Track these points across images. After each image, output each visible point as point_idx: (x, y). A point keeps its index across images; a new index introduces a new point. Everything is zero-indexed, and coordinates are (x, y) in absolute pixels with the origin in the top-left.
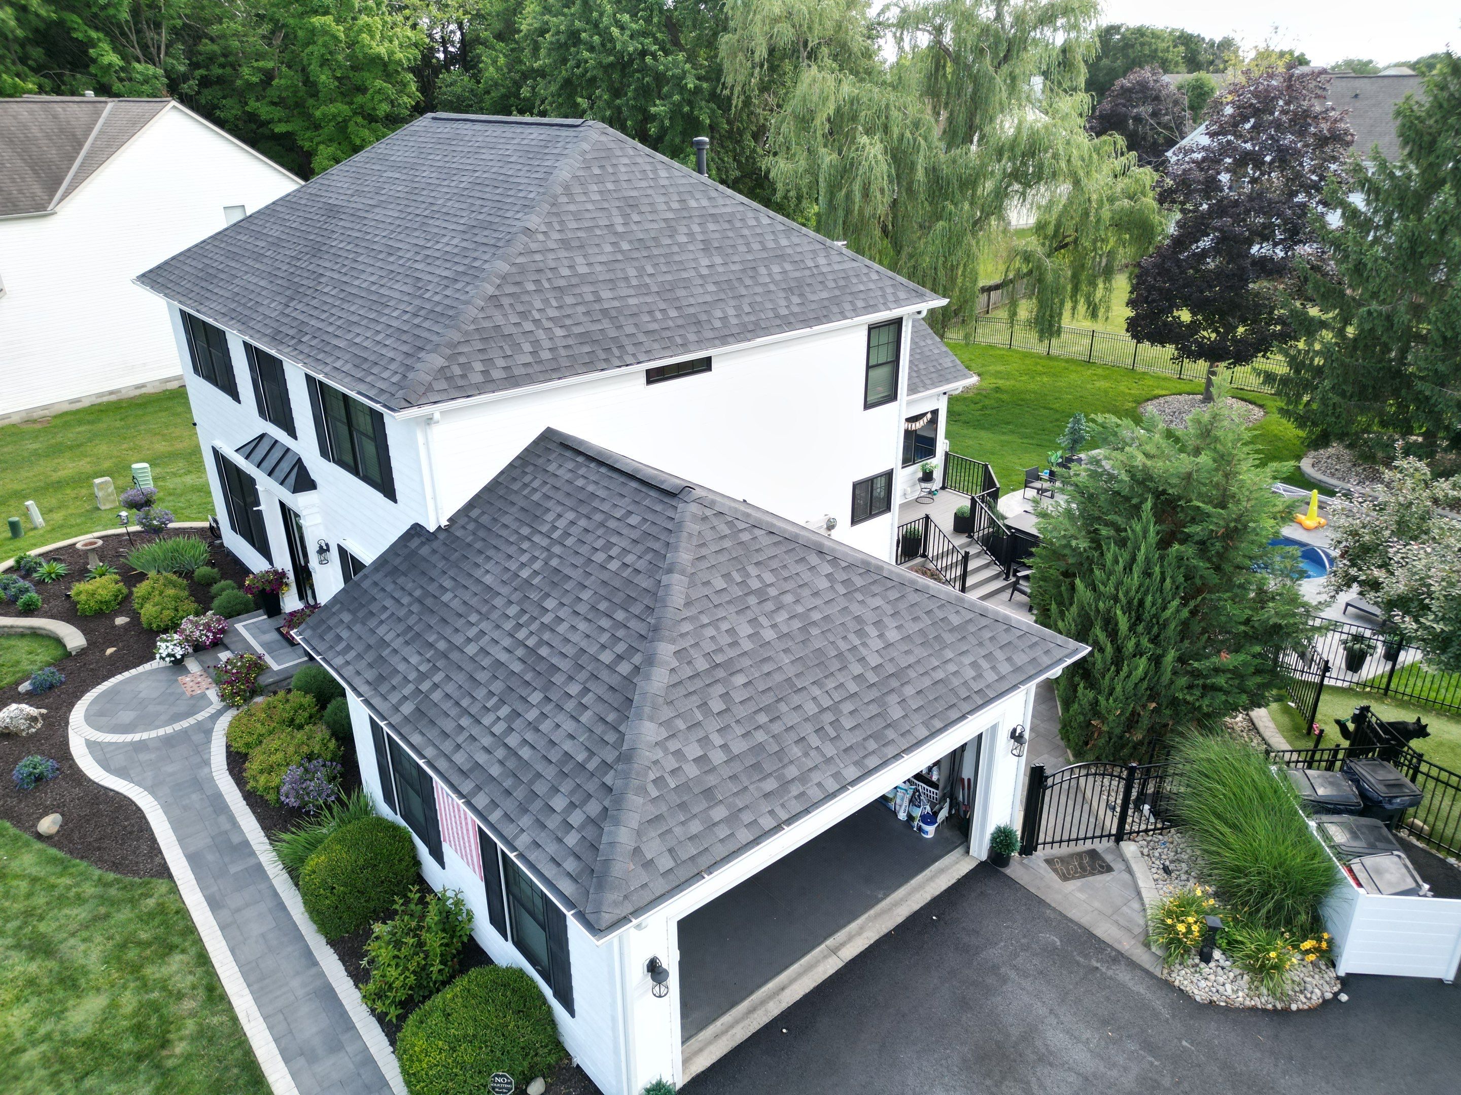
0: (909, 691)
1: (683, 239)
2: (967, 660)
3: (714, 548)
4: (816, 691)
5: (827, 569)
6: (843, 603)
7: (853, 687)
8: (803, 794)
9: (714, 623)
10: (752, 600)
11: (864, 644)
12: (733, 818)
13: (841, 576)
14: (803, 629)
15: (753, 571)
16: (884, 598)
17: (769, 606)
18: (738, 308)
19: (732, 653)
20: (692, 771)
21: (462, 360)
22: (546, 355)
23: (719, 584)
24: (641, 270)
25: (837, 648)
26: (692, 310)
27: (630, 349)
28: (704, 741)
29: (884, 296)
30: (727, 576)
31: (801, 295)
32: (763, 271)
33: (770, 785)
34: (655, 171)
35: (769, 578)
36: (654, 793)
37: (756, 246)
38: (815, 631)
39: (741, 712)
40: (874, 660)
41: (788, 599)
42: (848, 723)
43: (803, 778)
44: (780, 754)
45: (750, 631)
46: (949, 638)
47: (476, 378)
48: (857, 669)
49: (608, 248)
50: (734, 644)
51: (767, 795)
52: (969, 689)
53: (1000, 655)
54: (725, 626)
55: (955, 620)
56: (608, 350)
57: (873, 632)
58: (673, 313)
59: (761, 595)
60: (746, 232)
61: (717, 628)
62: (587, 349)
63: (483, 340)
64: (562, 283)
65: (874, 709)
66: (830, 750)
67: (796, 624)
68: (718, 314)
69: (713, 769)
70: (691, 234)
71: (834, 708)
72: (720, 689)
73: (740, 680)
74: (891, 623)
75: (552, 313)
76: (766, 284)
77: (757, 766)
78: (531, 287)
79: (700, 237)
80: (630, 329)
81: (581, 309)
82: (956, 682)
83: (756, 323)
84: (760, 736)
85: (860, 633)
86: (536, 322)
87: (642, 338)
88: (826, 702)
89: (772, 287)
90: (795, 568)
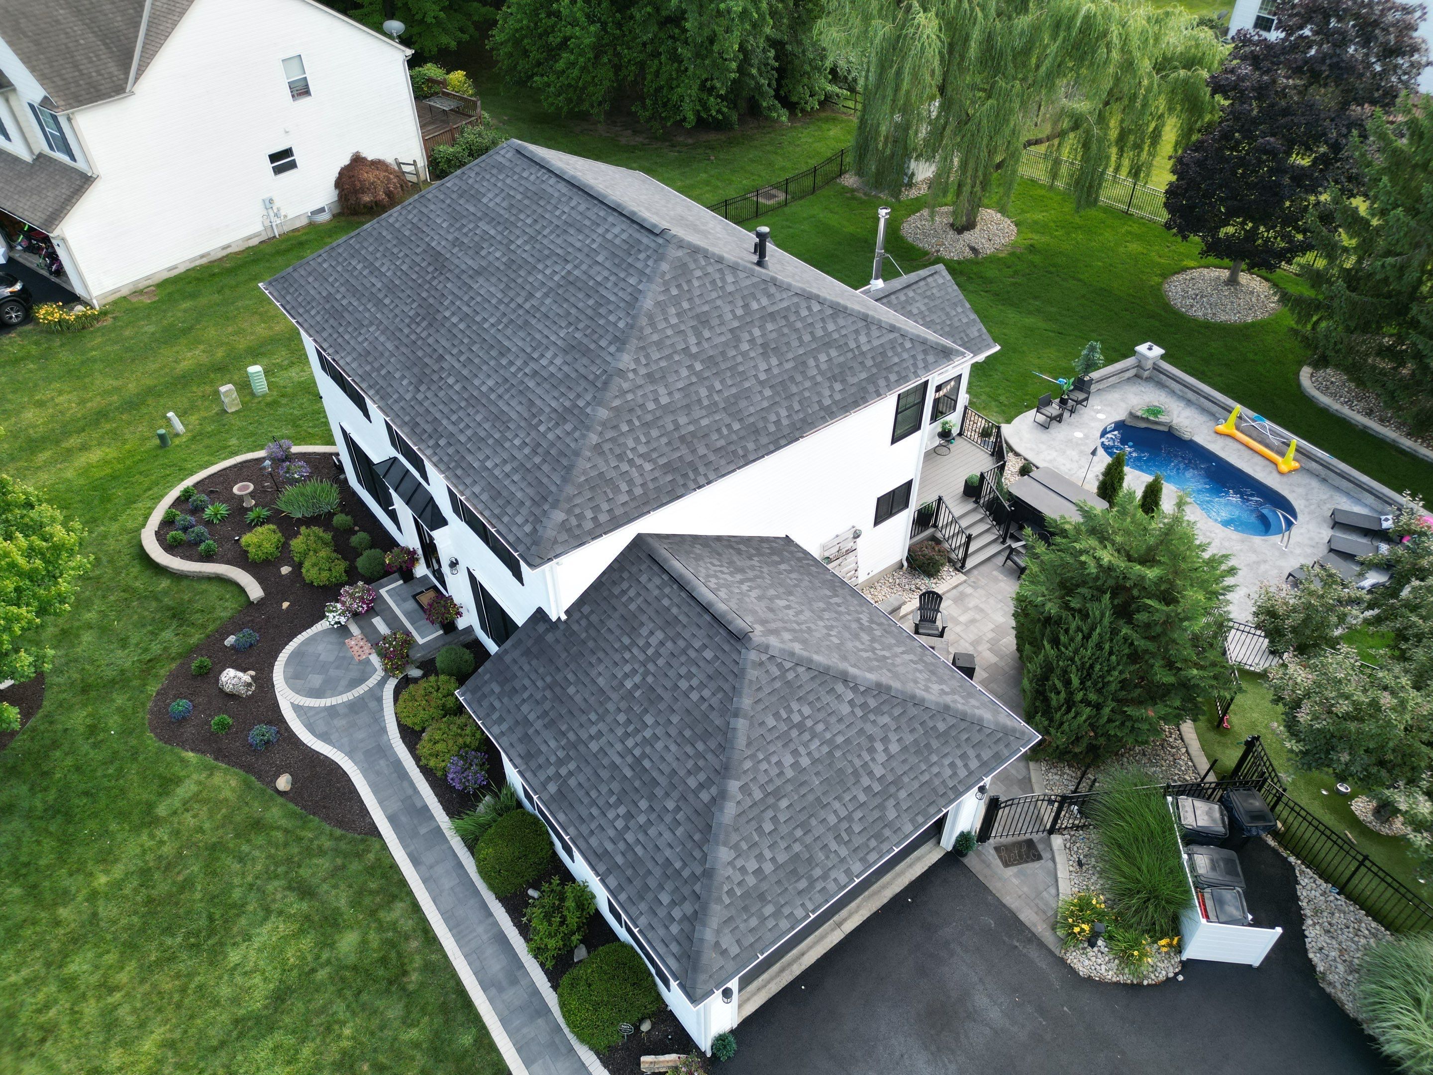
0: (903, 794)
1: (745, 347)
2: (946, 762)
3: (767, 690)
4: (837, 805)
5: (850, 695)
6: (859, 724)
7: (862, 798)
8: (824, 888)
9: (767, 759)
10: (794, 733)
11: (873, 759)
12: (777, 914)
13: (859, 701)
14: (830, 754)
15: (795, 706)
16: (890, 714)
17: (806, 736)
18: (789, 408)
19: (778, 782)
20: (751, 881)
21: (577, 511)
22: (638, 491)
23: (771, 722)
24: (711, 388)
25: (853, 766)
26: (752, 420)
27: (702, 470)
28: (760, 857)
29: (915, 365)
30: (777, 715)
31: (844, 381)
32: (811, 363)
33: (803, 884)
34: (723, 279)
35: (807, 710)
36: (727, 901)
37: (807, 338)
38: (838, 754)
39: (784, 830)
40: (878, 771)
41: (820, 727)
42: (857, 828)
43: (825, 877)
44: (810, 860)
45: (792, 761)
46: (935, 744)
47: (588, 525)
48: (866, 781)
49: (684, 373)
50: (781, 774)
51: (800, 893)
52: (946, 786)
53: (971, 753)
54: (774, 759)
55: (941, 727)
56: (685, 475)
57: (879, 746)
58: (736, 426)
59: (800, 727)
60: (799, 325)
61: (769, 763)
62: (669, 478)
63: (592, 488)
64: (649, 417)
65: (876, 814)
66: (843, 852)
67: (825, 749)
68: (773, 418)
69: (765, 878)
70: (752, 341)
71: (849, 818)
72: (770, 813)
73: (784, 803)
74: (894, 737)
75: (642, 449)
76: (813, 377)
77: (794, 872)
78: (625, 428)
79: (759, 341)
80: (702, 451)
81: (664, 440)
82: (937, 782)
83: (804, 420)
84: (797, 847)
85: (871, 750)
86: (631, 462)
87: (712, 457)
88: (843, 813)
89: (819, 379)
90: (827, 699)
